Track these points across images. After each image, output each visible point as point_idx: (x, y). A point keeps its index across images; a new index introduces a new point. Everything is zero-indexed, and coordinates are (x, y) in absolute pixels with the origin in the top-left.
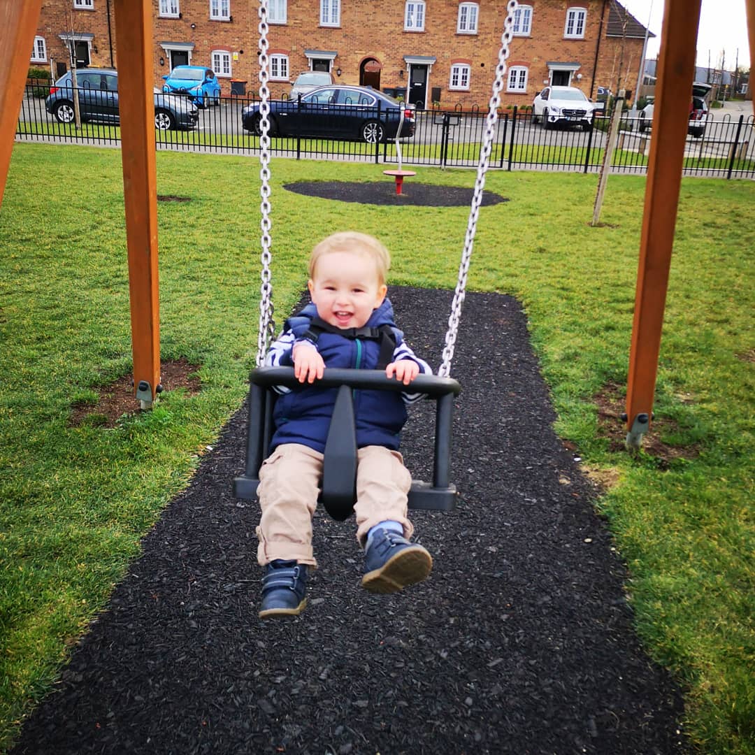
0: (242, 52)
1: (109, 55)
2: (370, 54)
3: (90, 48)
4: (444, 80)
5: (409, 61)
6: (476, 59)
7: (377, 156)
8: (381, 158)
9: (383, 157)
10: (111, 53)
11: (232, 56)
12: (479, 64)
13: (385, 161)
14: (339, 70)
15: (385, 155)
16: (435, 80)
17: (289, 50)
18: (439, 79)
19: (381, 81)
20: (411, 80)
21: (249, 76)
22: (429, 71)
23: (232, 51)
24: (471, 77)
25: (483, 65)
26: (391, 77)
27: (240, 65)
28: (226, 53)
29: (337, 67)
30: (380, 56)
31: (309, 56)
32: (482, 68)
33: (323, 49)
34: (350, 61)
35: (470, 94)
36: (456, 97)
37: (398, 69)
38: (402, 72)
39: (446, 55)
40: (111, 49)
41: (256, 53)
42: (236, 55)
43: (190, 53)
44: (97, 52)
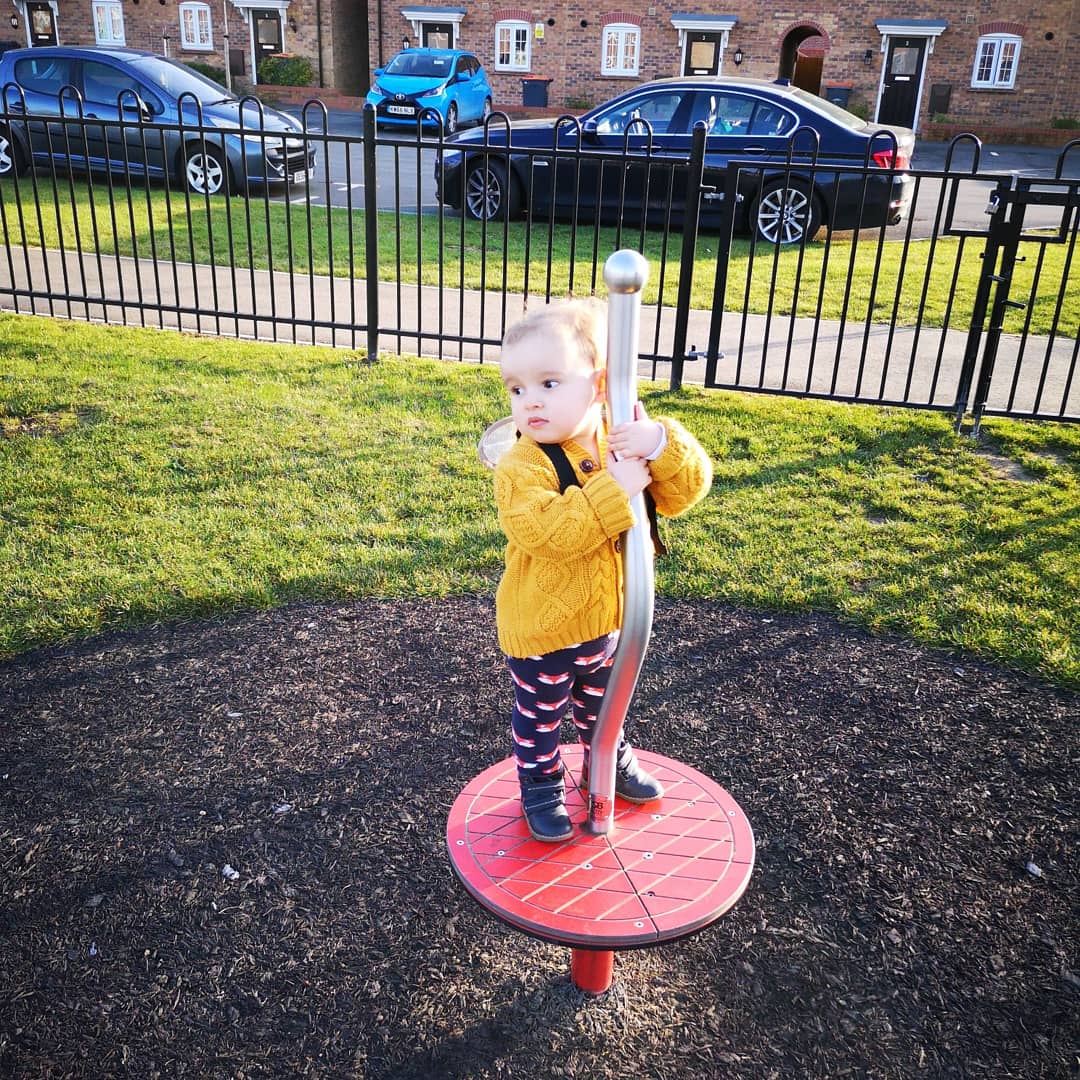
0: (551, 22)
1: (314, 35)
2: (807, 17)
3: (284, 22)
4: (961, 68)
5: (886, 30)
6: (1035, 24)
7: (679, 359)
8: (694, 372)
9: (702, 362)
10: (319, 31)
11: (533, 30)
12: (1040, 33)
13: (710, 382)
14: (739, 51)
15: (713, 356)
16: (939, 69)
17: (642, 15)
18: (946, 67)
19: (824, 73)
20: (888, 70)
21: (563, 68)
22: (929, 50)
23: (533, 20)
24: (1021, 61)
25: (1049, 36)
26: (845, 65)
27: (548, 47)
28: (522, 25)
29: (735, 46)
30: (827, 23)
31: (679, 24)
32: (1047, 43)
33: (710, 11)
34: (762, 32)
35: (1016, 98)
36: (984, 104)
37: (860, 48)
38: (869, 54)
39: (969, 15)
40: (319, 23)
41: (578, 23)
42: (540, 27)
43: (456, 28)
44: (295, 29)
